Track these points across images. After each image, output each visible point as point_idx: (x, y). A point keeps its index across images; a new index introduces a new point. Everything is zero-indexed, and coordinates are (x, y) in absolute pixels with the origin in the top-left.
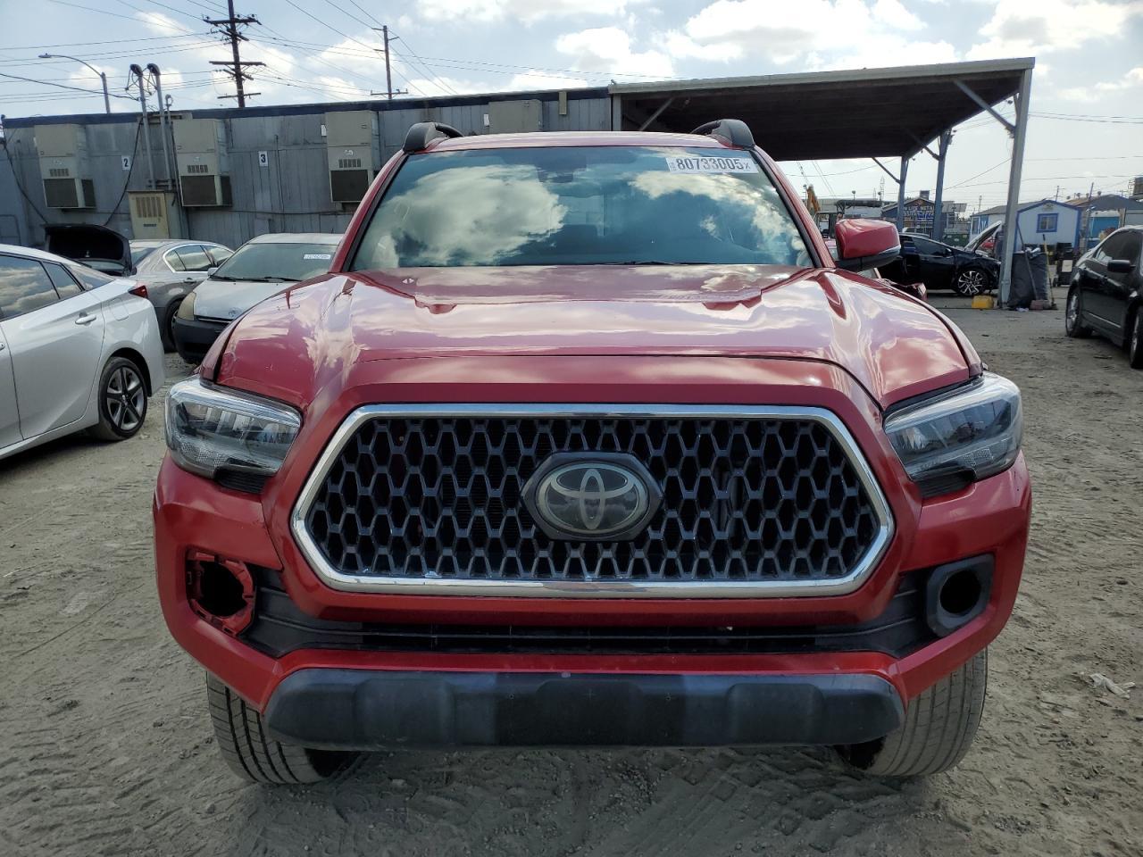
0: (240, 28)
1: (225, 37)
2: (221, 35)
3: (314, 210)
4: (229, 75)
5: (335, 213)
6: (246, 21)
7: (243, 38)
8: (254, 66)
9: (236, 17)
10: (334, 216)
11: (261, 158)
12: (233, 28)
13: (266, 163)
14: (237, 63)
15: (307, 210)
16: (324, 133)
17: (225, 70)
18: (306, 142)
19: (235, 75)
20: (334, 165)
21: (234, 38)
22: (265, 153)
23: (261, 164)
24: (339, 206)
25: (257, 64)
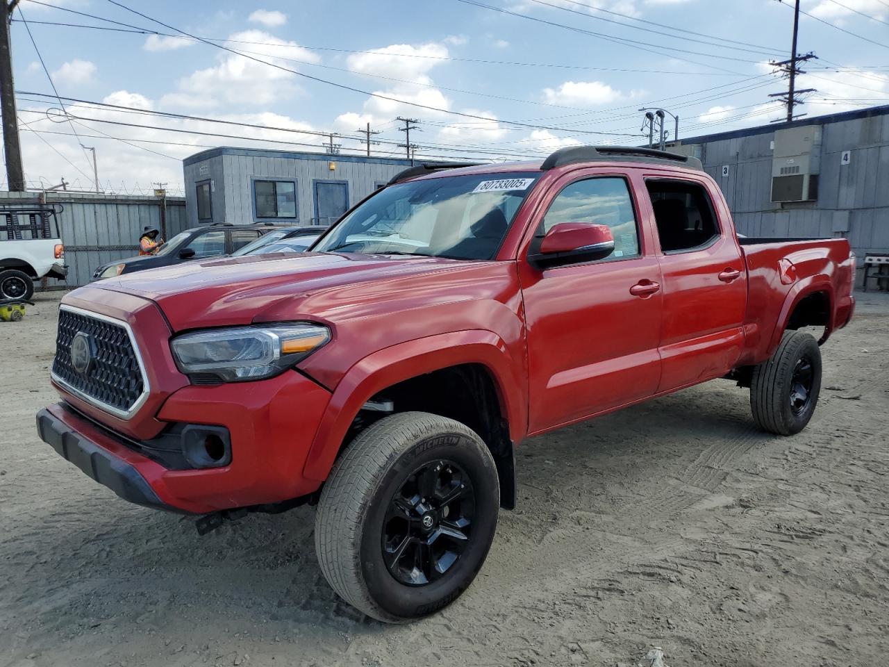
0: (799, 65)
1: (785, 74)
2: (782, 73)
3: (758, 208)
4: (782, 103)
5: (775, 211)
6: (805, 59)
7: (800, 72)
8: (806, 93)
9: (797, 56)
10: (773, 214)
11: (724, 170)
12: (793, 66)
13: (727, 174)
14: (791, 92)
15: (752, 209)
16: (772, 147)
17: (779, 100)
18: (760, 156)
19: (787, 103)
20: (777, 173)
21: (793, 72)
22: (728, 167)
23: (724, 175)
24: (779, 206)
25: (808, 91)
